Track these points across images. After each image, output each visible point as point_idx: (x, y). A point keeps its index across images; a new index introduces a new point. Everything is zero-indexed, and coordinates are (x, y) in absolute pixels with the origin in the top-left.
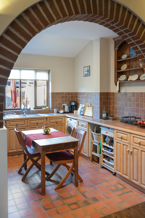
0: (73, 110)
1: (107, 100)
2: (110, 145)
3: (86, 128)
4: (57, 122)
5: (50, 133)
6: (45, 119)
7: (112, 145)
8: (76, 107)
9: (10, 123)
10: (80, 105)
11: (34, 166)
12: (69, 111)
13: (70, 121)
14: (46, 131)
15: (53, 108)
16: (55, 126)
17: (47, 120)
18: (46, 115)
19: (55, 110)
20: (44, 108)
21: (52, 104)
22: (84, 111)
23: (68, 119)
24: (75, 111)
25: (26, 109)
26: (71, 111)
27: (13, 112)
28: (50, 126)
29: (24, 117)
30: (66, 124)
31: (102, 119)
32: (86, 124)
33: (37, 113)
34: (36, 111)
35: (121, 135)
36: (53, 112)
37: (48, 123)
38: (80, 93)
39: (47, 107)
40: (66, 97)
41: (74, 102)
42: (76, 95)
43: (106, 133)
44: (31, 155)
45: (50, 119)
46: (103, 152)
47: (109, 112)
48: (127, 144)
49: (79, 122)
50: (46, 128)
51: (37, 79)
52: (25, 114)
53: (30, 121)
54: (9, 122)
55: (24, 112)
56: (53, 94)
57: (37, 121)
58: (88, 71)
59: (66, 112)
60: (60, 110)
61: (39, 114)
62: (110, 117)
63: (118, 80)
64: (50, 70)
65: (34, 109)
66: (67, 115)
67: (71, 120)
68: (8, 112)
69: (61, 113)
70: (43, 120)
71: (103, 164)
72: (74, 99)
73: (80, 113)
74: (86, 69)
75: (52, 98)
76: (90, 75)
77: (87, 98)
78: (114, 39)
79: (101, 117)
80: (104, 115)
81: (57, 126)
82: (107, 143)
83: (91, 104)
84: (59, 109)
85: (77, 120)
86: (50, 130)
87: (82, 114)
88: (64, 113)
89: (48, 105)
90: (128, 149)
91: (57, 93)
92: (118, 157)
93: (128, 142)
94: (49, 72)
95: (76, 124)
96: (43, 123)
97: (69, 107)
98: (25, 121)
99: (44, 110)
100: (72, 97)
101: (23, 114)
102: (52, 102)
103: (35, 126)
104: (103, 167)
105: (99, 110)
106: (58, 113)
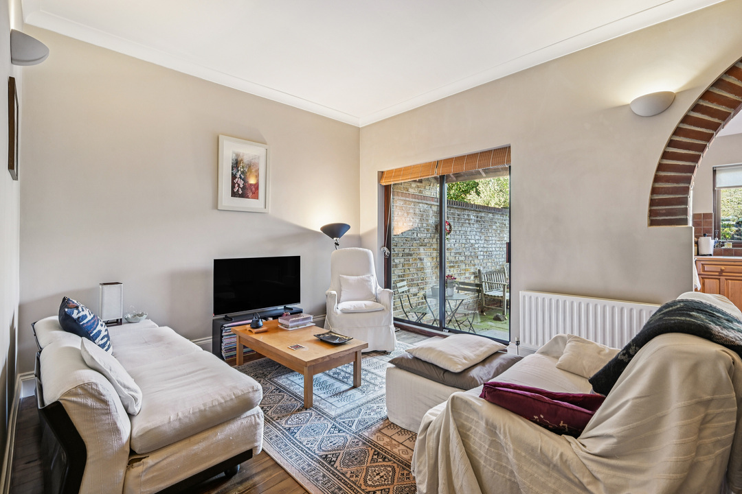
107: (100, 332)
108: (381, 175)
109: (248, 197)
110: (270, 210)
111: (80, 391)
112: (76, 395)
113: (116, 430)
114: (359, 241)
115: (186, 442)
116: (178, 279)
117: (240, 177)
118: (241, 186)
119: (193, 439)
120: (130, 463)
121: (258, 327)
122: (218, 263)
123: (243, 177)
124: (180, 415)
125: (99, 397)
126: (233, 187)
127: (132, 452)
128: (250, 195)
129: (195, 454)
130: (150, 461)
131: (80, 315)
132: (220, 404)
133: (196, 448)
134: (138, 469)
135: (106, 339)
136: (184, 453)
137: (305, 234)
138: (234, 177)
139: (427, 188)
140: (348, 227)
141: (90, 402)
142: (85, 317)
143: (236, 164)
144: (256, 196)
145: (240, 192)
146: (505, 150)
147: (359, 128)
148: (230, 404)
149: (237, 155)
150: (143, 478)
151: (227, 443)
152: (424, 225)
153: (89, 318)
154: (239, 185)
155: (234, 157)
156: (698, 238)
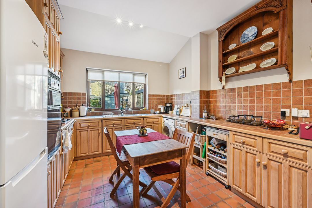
0: (169, 111)
1: (207, 99)
2: (219, 150)
3: (186, 128)
4: (153, 122)
5: (146, 134)
6: (142, 119)
7: (222, 150)
8: (171, 108)
9: (107, 122)
10: (175, 106)
11: (127, 176)
12: (164, 112)
13: (166, 121)
14: (142, 131)
15: (149, 109)
16: (151, 125)
17: (144, 120)
18: (143, 115)
19: (152, 111)
20: (141, 109)
21: (149, 106)
22: (180, 111)
23: (165, 119)
24: (170, 112)
25: (124, 110)
26: (167, 112)
27: (112, 112)
28: (147, 126)
29: (123, 116)
30: (163, 124)
31: (203, 118)
32: (185, 124)
33: (134, 113)
34: (133, 111)
35: (243, 139)
36: (150, 113)
37: (145, 122)
38: (175, 95)
39: (144, 108)
40: (161, 99)
41: (169, 103)
42: (171, 97)
43: (214, 134)
44: (122, 162)
45: (146, 119)
46: (209, 157)
47: (210, 112)
48: (255, 153)
49: (177, 122)
50: (141, 128)
51: (135, 82)
52: (122, 114)
53: (127, 120)
54: (105, 121)
55: (122, 112)
56: (149, 96)
57: (134, 121)
58: (183, 73)
59: (162, 113)
60: (156, 111)
61: (136, 114)
62: (212, 117)
63: (224, 74)
64: (147, 74)
65: (132, 109)
66: (163, 115)
67: (168, 120)
68: (106, 112)
69: (157, 114)
70: (140, 120)
71: (208, 171)
72: (169, 101)
73: (177, 113)
74: (182, 71)
75: (149, 100)
76: (185, 77)
77: (182, 99)
78: (217, 29)
79: (201, 117)
80: (205, 115)
81: (154, 125)
82: (213, 146)
83: (187, 104)
84: (156, 109)
85: (174, 119)
86: (146, 131)
87: (178, 114)
88: (160, 113)
89: (145, 106)
90: (257, 160)
91: (153, 95)
92: (237, 168)
93: (256, 149)
94: (146, 76)
95: (173, 124)
96: (140, 123)
97: (165, 108)
98: (121, 120)
99: (141, 111)
100: (167, 99)
101: (121, 114)
102: (149, 103)
103: (132, 126)
104: (209, 175)
105: (199, 109)
106: (154, 113)
156: (79, 107)
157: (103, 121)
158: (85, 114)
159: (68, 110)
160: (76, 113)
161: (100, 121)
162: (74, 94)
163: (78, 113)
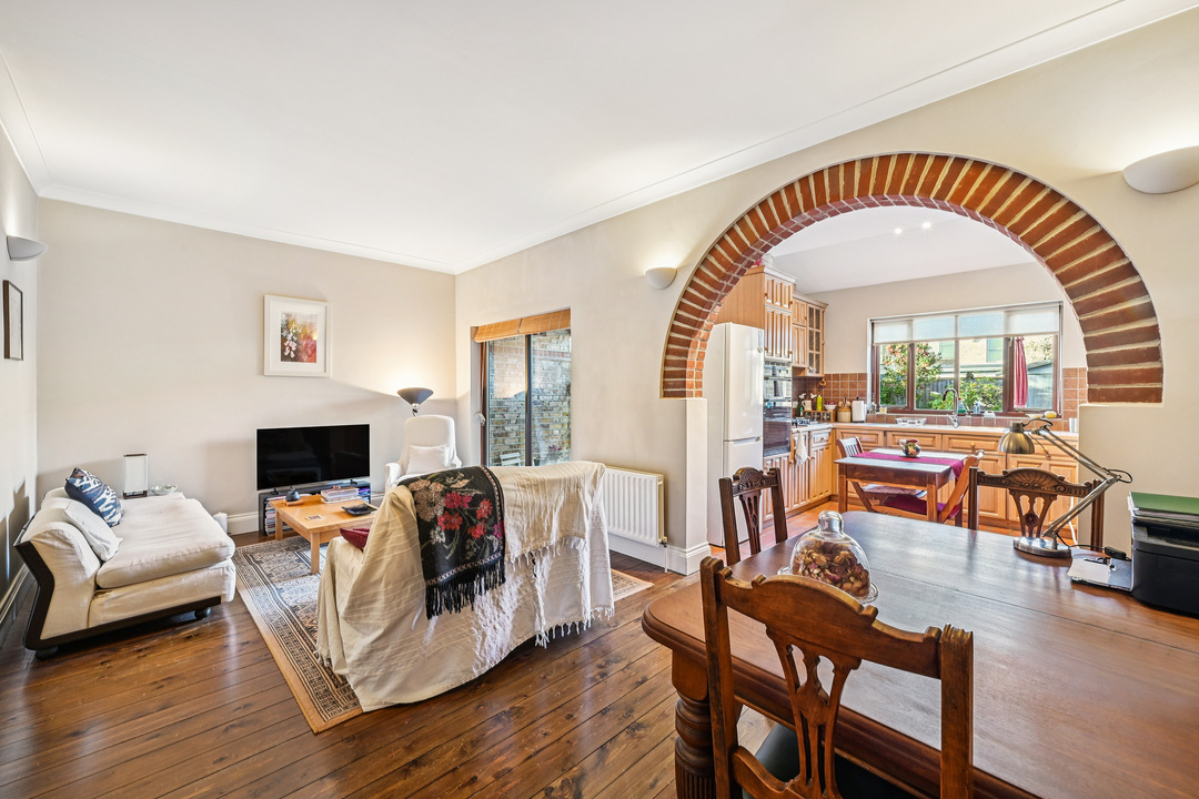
4: (1048, 455)
20: (1033, 416)
34: (998, 420)
36: (1067, 428)
39: (1047, 412)
52: (956, 424)
55: (952, 419)
56: (1069, 372)
57: (973, 442)
64: (1062, 302)
65: (998, 414)
70: (994, 442)
75: (1065, 387)
94: (1061, 307)
102: (1066, 397)
107: (104, 500)
108: (475, 331)
109: (302, 361)
110: (331, 373)
111: (48, 535)
112: (45, 538)
113: (80, 567)
114: (452, 407)
115: (150, 583)
116: (217, 450)
117: (292, 340)
118: (294, 349)
119: (156, 582)
120: (95, 595)
121: (293, 499)
122: (262, 434)
123: (295, 339)
124: (143, 561)
125: (65, 541)
126: (283, 350)
127: (97, 587)
128: (305, 358)
129: (158, 593)
130: (113, 594)
131: (83, 483)
132: (184, 555)
133: (158, 589)
134: (101, 599)
135: (111, 507)
136: (146, 592)
137: (380, 400)
138: (284, 339)
139: (554, 341)
140: (431, 393)
141: (57, 544)
142: (89, 485)
143: (286, 327)
144: (312, 358)
145: (293, 355)
146: (567, 312)
147: (454, 277)
148: (195, 556)
149: (288, 315)
150: (106, 607)
151: (192, 589)
152: (550, 385)
153: (93, 486)
154: (290, 348)
155: (284, 318)
156: (851, 401)
157: (889, 434)
158: (863, 419)
159: (831, 408)
160: (845, 415)
161: (881, 434)
162: (844, 376)
163: (848, 414)
